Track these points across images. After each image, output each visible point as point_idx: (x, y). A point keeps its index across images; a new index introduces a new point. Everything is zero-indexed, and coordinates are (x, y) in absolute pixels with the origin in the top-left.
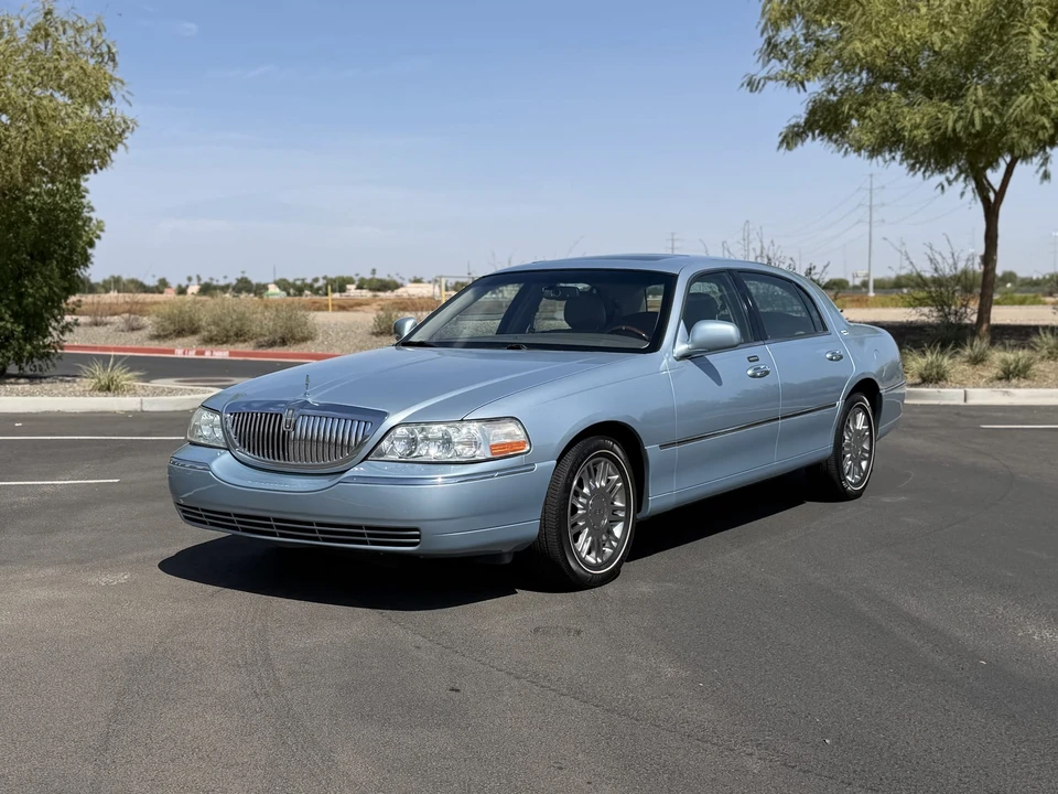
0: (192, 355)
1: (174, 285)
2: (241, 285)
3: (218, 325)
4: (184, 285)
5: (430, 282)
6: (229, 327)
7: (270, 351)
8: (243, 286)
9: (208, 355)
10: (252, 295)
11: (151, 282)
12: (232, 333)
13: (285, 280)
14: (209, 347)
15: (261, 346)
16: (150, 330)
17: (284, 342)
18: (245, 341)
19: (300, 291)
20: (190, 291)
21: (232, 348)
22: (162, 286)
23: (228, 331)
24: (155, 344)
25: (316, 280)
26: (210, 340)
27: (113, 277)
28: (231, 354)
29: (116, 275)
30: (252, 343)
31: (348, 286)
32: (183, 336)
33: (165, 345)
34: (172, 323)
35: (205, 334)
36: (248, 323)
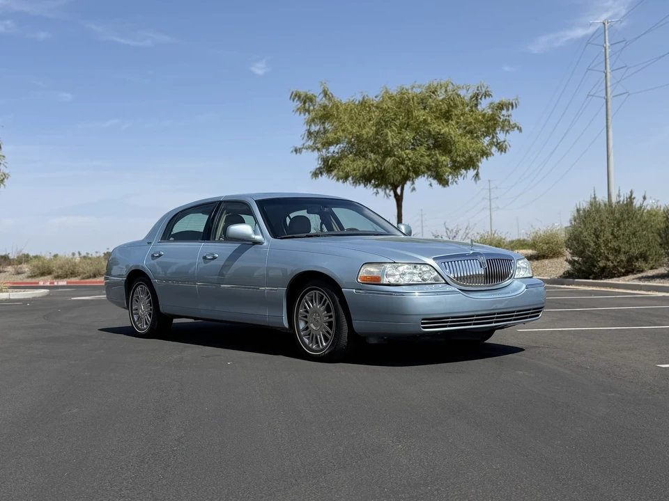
0: (48, 284)
3: (62, 269)
6: (67, 270)
7: (87, 280)
9: (56, 284)
12: (69, 273)
14: (57, 280)
15: (84, 279)
16: (28, 274)
17: (95, 276)
18: (76, 276)
21: (69, 280)
23: (67, 272)
24: (30, 280)
26: (58, 277)
28: (68, 283)
30: (79, 277)
32: (45, 276)
33: (34, 280)
34: (39, 268)
35: (55, 274)
36: (77, 268)
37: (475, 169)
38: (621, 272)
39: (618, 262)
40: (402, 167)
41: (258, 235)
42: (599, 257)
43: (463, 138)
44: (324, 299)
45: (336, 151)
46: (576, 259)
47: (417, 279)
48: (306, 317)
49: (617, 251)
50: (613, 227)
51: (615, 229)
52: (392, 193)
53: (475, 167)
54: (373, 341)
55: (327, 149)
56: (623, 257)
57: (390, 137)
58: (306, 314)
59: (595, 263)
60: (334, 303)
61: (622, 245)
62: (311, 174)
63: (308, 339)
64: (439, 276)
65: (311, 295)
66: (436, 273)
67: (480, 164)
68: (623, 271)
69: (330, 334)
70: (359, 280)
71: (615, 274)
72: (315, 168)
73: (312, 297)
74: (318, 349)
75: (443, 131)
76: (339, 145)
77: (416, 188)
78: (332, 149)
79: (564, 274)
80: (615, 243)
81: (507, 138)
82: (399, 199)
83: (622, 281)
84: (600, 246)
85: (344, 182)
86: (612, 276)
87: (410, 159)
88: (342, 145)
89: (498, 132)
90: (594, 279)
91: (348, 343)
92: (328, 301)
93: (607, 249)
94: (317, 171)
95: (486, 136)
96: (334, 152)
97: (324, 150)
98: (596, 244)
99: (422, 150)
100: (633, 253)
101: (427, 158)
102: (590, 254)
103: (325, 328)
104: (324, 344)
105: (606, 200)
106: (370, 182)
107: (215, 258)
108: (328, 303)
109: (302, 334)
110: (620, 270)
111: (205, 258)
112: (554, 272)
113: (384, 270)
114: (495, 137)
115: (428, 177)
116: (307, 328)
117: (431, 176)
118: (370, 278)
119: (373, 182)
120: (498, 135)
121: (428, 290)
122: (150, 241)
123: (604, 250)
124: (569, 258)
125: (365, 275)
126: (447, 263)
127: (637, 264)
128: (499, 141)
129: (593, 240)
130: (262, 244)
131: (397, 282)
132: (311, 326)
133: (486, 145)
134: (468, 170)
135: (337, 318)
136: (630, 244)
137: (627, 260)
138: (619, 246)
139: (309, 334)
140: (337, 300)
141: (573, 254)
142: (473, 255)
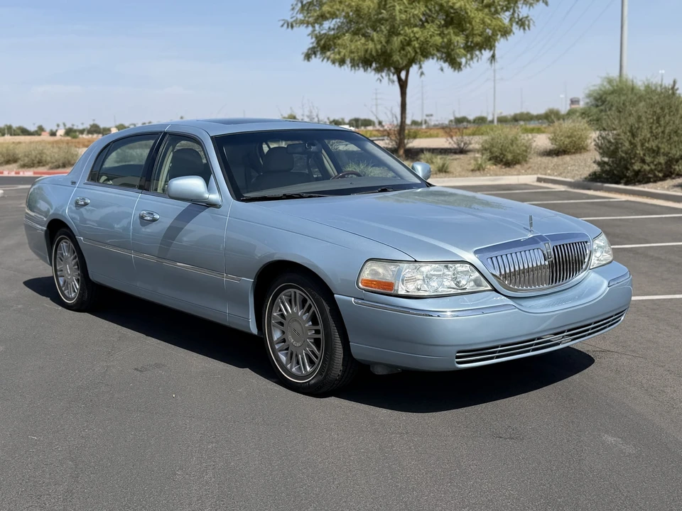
0: (13, 174)
1: (48, 130)
2: (93, 129)
3: (28, 157)
4: (54, 130)
6: (34, 158)
7: (56, 171)
9: (21, 174)
10: (100, 135)
12: (35, 162)
14: (23, 170)
15: (52, 168)
18: (43, 166)
20: (58, 134)
21: (35, 170)
22: (40, 130)
23: (33, 160)
26: (24, 166)
27: (6, 125)
28: (35, 173)
29: (8, 124)
30: (48, 167)
32: (10, 164)
34: (3, 156)
35: (21, 162)
36: (45, 156)
37: (491, 49)
38: (658, 176)
39: (656, 165)
40: (409, 49)
41: (214, 193)
42: (634, 158)
43: (480, 13)
44: (307, 305)
45: (332, 27)
46: (606, 159)
47: (447, 285)
48: (282, 324)
49: (656, 152)
50: (653, 123)
51: (654, 126)
52: (395, 78)
53: (491, 47)
54: (379, 371)
55: (321, 25)
56: (662, 160)
57: (397, 12)
58: (283, 321)
59: (629, 166)
60: (322, 311)
61: (662, 146)
62: (303, 57)
63: (286, 355)
64: (482, 279)
65: (289, 294)
66: (477, 274)
67: (496, 44)
68: (661, 175)
69: (317, 357)
70: (360, 285)
71: (650, 178)
72: (307, 47)
73: (291, 296)
74: (300, 374)
75: (457, 5)
76: (334, 21)
78: (327, 24)
79: (590, 175)
80: (653, 143)
81: (530, 14)
82: (403, 85)
83: (663, 188)
84: (636, 146)
85: (340, 66)
86: (646, 180)
87: (417, 39)
88: (338, 20)
89: (520, 6)
90: (626, 184)
91: (344, 372)
92: (313, 309)
93: (643, 150)
94: (310, 52)
95: (506, 10)
96: (329, 28)
97: (317, 26)
98: (631, 143)
99: (432, 28)
100: (674, 155)
101: (438, 37)
102: (623, 155)
103: (309, 346)
104: (308, 369)
106: (371, 66)
107: (154, 220)
108: (314, 311)
109: (277, 347)
110: (657, 173)
111: (142, 217)
112: (577, 172)
113: (399, 272)
114: (517, 12)
115: (438, 59)
116: (284, 341)
117: (442, 58)
118: (379, 284)
119: (374, 65)
120: (520, 10)
121: (469, 306)
122: (74, 180)
123: (640, 151)
124: (598, 158)
125: (369, 278)
126: (494, 259)
127: (676, 167)
128: (520, 17)
129: (628, 139)
130: (219, 208)
131: (419, 290)
132: (291, 339)
133: (506, 21)
134: (483, 51)
135: (328, 335)
136: (671, 145)
137: (666, 163)
138: (657, 146)
139: (287, 349)
140: (327, 309)
141: (603, 154)
142: (533, 241)
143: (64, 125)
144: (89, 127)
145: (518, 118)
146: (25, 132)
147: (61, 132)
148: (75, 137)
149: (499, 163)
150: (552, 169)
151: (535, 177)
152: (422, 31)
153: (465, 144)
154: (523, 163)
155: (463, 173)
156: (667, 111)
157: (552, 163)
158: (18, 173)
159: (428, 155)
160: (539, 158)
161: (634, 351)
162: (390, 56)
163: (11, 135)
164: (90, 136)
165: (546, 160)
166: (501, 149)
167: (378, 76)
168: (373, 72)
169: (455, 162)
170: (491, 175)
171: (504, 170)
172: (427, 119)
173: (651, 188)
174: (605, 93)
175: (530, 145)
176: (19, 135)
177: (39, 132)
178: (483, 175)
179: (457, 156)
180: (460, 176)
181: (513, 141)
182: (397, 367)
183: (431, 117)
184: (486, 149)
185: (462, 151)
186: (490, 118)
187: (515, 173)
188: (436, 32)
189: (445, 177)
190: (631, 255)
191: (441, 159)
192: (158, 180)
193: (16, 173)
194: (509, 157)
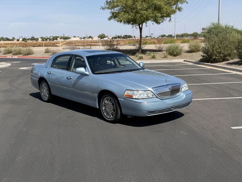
0: (11, 57)
1: (16, 39)
2: (32, 39)
4: (18, 39)
5: (77, 37)
6: (17, 52)
7: (25, 56)
8: (33, 39)
10: (35, 41)
11: (11, 38)
12: (18, 53)
13: (43, 37)
14: (14, 56)
15: (24, 55)
16: (3, 53)
17: (28, 55)
18: (21, 54)
19: (46, 40)
20: (20, 40)
21: (18, 56)
22: (14, 39)
25: (50, 37)
27: (1, 37)
28: (18, 57)
30: (22, 55)
31: (58, 38)
32: (9, 54)
33: (5, 55)
34: (7, 51)
35: (13, 53)
36: (21, 51)
38: (221, 61)
39: (220, 57)
40: (142, 18)
41: (87, 72)
42: (213, 55)
43: (166, 6)
44: (111, 101)
45: (117, 9)
46: (205, 55)
47: (145, 96)
48: (105, 106)
49: (220, 53)
51: (220, 44)
52: (138, 27)
53: (170, 17)
54: (129, 117)
56: (222, 55)
57: (138, 6)
58: (105, 105)
59: (212, 57)
60: (115, 102)
61: (222, 51)
62: (108, 19)
63: (106, 113)
64: (154, 95)
67: (171, 15)
68: (222, 60)
69: (114, 114)
70: (124, 96)
72: (109, 16)
73: (107, 99)
74: (109, 118)
75: (158, 3)
76: (118, 8)
77: (147, 25)
78: (115, 9)
79: (200, 60)
81: (182, 6)
82: (141, 29)
83: (222, 65)
85: (120, 23)
86: (217, 62)
87: (145, 14)
89: (179, 4)
90: (211, 63)
91: (120, 117)
93: (216, 52)
94: (110, 18)
95: (174, 5)
97: (113, 9)
98: (212, 50)
99: (150, 11)
100: (226, 54)
101: (152, 14)
102: (210, 54)
103: (112, 111)
104: (112, 117)
105: (217, 22)
106: (130, 23)
107: (71, 78)
108: (113, 102)
109: (104, 111)
110: (220, 60)
111: (67, 78)
112: (196, 58)
113: (134, 93)
114: (178, 6)
115: (152, 21)
116: (105, 110)
117: (153, 20)
118: (129, 96)
119: (131, 23)
120: (179, 5)
121: (150, 101)
122: (47, 66)
123: (215, 52)
124: (203, 54)
125: (126, 94)
126: (157, 90)
127: (227, 58)
128: (179, 7)
129: (211, 49)
130: (88, 76)
131: (138, 97)
132: (107, 109)
133: (174, 8)
134: (167, 18)
135: (116, 108)
136: (225, 50)
137: (223, 56)
138: (220, 51)
139: (106, 112)
140: (116, 102)
141: (204, 53)
142: (167, 85)
143: (22, 37)
144: (31, 38)
145: (183, 35)
146: (8, 39)
147: (21, 40)
148: (26, 42)
149: (172, 55)
150: (189, 57)
151: (183, 60)
152: (147, 12)
153: (161, 48)
154: (180, 55)
155: (160, 58)
156: (224, 40)
157: (189, 55)
158: (13, 57)
159: (149, 52)
160: (185, 54)
161: (195, 113)
162: (136, 20)
163: (3, 41)
164: (31, 41)
165: (187, 54)
166: (172, 51)
167: (132, 26)
168: (131, 25)
169: (158, 55)
170: (169, 59)
171: (173, 57)
172: (151, 35)
173: (218, 65)
174: (211, 28)
175: (182, 49)
176: (6, 41)
177: (13, 40)
178: (166, 59)
179: (158, 53)
180: (159, 59)
181: (176, 48)
182: (133, 116)
183: (152, 35)
184: (168, 51)
185: (160, 51)
186: (173, 35)
187: (177, 58)
188: (151, 12)
189: (154, 60)
190: (204, 87)
191: (153, 54)
192: (71, 67)
193: (12, 57)
194: (175, 53)
